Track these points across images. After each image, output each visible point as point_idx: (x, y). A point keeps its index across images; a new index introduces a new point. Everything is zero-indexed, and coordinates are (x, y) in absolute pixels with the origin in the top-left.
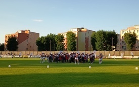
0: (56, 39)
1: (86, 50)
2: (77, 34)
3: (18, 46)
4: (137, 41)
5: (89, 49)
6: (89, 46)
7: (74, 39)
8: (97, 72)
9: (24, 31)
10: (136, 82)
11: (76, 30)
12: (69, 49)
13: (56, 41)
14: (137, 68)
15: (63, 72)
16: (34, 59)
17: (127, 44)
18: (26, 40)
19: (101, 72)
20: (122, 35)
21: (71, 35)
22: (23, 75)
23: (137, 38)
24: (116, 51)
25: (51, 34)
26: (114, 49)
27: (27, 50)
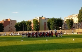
0: (27, 24)
1: (44, 30)
2: (39, 20)
3: (4, 28)
4: (74, 24)
5: (46, 29)
6: (46, 28)
7: (37, 24)
8: (51, 43)
9: (7, 19)
10: (73, 48)
11: (38, 18)
12: (34, 29)
13: (27, 25)
14: (74, 40)
15: (31, 43)
16: (14, 36)
17: (68, 26)
18: (9, 25)
19: (53, 42)
20: (65, 20)
21: (36, 21)
22: (7, 46)
23: (74, 22)
24: (62, 30)
25: (24, 21)
26: (61, 28)
27: (9, 31)
